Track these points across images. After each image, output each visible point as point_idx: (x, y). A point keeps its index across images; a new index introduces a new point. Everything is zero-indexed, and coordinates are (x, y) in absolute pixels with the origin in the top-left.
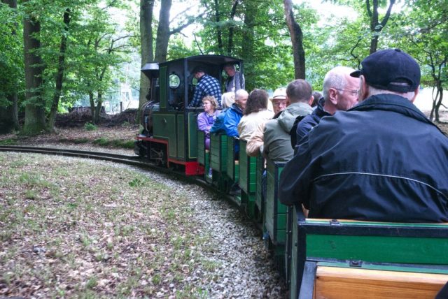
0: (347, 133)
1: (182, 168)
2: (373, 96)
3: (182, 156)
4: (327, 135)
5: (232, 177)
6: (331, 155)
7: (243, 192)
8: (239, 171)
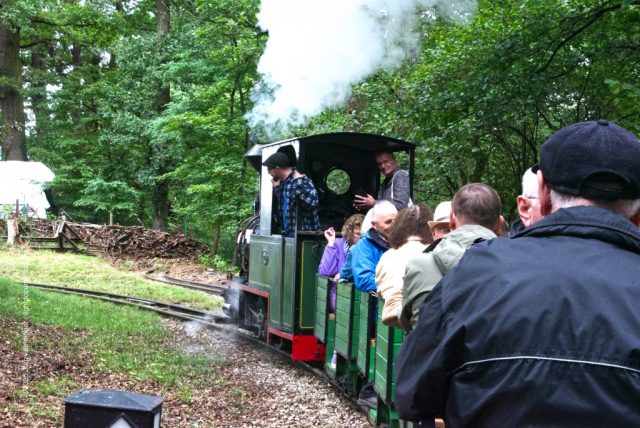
0: (513, 280)
1: (288, 345)
2: (561, 209)
3: (288, 324)
4: (476, 285)
5: (364, 370)
6: (481, 323)
7: (380, 400)
8: (375, 359)
